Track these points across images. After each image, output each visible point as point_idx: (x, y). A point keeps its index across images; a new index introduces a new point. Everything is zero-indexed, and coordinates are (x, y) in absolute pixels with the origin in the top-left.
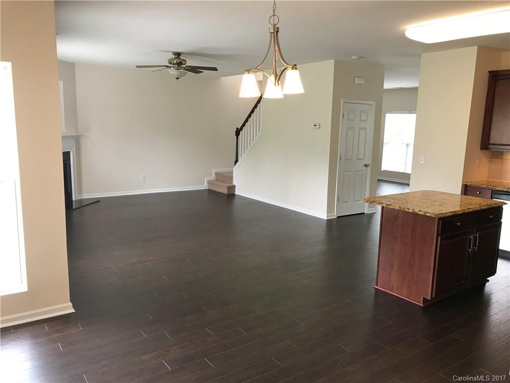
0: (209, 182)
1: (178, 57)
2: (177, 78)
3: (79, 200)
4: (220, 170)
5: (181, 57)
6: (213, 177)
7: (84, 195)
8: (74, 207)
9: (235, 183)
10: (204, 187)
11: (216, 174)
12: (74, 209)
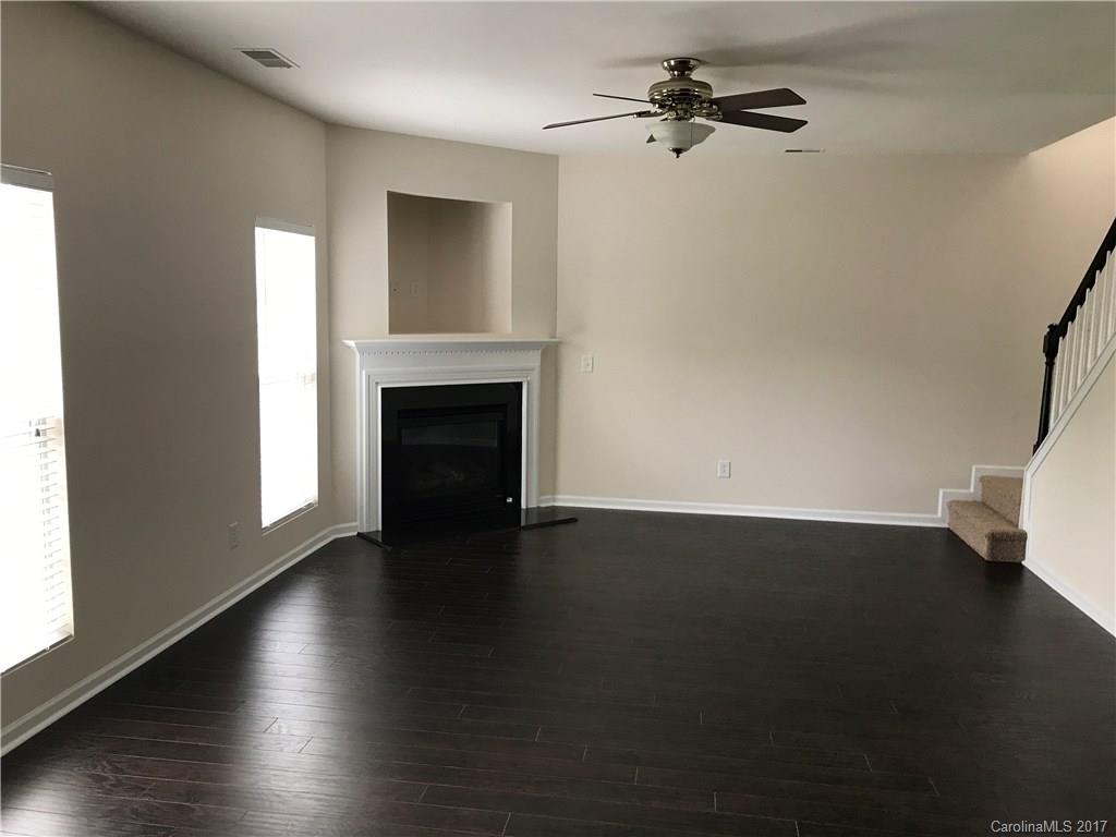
0: (955, 506)
1: (682, 75)
2: (678, 151)
3: (538, 507)
4: (993, 469)
5: (696, 76)
6: (972, 490)
7: (559, 497)
8: (523, 524)
9: (1027, 523)
10: (934, 520)
11: (982, 479)
12: (526, 528)
